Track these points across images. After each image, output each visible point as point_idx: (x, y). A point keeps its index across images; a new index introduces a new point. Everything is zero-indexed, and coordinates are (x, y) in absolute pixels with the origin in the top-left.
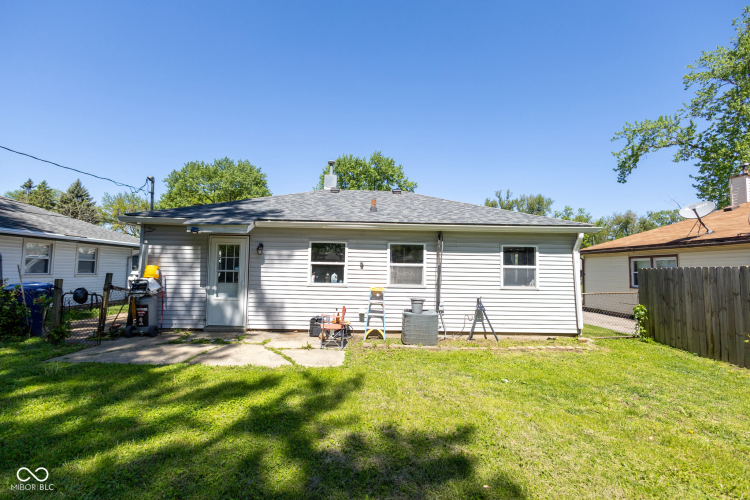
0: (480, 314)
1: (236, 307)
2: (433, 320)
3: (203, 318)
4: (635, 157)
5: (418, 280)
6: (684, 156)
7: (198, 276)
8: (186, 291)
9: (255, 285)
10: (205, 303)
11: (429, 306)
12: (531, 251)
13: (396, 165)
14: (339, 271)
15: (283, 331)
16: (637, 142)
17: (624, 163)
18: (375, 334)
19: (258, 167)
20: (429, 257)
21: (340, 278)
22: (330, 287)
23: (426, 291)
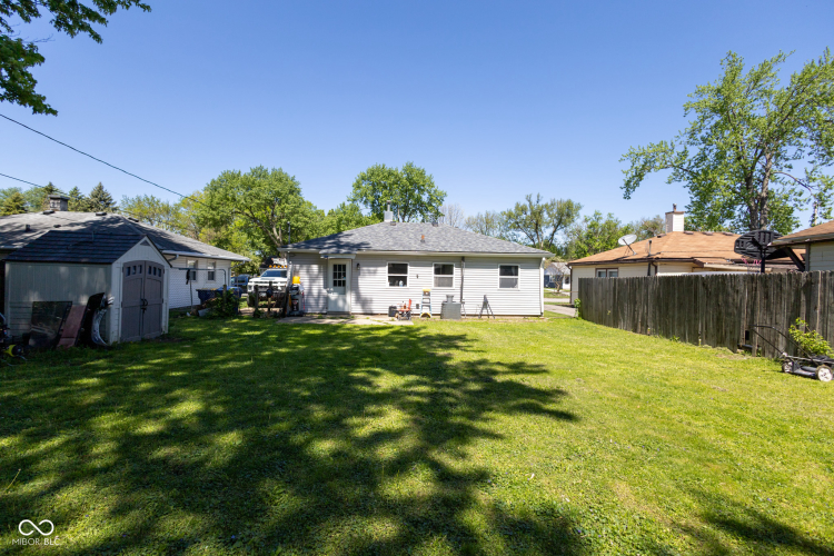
0: (485, 304)
1: (345, 301)
2: (459, 306)
3: (326, 306)
4: (640, 176)
5: (451, 285)
6: (677, 177)
7: (321, 282)
8: (315, 292)
9: (355, 288)
10: (327, 299)
11: (457, 300)
12: (516, 268)
13: (427, 174)
14: (404, 280)
15: (372, 314)
16: (639, 164)
17: (629, 181)
18: (425, 315)
19: (291, 176)
20: (456, 271)
21: (405, 284)
22: (399, 289)
23: (454, 290)
